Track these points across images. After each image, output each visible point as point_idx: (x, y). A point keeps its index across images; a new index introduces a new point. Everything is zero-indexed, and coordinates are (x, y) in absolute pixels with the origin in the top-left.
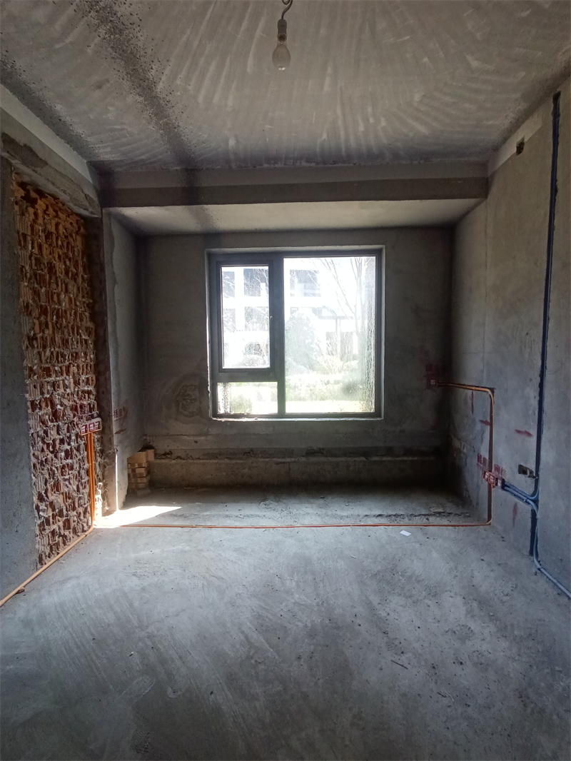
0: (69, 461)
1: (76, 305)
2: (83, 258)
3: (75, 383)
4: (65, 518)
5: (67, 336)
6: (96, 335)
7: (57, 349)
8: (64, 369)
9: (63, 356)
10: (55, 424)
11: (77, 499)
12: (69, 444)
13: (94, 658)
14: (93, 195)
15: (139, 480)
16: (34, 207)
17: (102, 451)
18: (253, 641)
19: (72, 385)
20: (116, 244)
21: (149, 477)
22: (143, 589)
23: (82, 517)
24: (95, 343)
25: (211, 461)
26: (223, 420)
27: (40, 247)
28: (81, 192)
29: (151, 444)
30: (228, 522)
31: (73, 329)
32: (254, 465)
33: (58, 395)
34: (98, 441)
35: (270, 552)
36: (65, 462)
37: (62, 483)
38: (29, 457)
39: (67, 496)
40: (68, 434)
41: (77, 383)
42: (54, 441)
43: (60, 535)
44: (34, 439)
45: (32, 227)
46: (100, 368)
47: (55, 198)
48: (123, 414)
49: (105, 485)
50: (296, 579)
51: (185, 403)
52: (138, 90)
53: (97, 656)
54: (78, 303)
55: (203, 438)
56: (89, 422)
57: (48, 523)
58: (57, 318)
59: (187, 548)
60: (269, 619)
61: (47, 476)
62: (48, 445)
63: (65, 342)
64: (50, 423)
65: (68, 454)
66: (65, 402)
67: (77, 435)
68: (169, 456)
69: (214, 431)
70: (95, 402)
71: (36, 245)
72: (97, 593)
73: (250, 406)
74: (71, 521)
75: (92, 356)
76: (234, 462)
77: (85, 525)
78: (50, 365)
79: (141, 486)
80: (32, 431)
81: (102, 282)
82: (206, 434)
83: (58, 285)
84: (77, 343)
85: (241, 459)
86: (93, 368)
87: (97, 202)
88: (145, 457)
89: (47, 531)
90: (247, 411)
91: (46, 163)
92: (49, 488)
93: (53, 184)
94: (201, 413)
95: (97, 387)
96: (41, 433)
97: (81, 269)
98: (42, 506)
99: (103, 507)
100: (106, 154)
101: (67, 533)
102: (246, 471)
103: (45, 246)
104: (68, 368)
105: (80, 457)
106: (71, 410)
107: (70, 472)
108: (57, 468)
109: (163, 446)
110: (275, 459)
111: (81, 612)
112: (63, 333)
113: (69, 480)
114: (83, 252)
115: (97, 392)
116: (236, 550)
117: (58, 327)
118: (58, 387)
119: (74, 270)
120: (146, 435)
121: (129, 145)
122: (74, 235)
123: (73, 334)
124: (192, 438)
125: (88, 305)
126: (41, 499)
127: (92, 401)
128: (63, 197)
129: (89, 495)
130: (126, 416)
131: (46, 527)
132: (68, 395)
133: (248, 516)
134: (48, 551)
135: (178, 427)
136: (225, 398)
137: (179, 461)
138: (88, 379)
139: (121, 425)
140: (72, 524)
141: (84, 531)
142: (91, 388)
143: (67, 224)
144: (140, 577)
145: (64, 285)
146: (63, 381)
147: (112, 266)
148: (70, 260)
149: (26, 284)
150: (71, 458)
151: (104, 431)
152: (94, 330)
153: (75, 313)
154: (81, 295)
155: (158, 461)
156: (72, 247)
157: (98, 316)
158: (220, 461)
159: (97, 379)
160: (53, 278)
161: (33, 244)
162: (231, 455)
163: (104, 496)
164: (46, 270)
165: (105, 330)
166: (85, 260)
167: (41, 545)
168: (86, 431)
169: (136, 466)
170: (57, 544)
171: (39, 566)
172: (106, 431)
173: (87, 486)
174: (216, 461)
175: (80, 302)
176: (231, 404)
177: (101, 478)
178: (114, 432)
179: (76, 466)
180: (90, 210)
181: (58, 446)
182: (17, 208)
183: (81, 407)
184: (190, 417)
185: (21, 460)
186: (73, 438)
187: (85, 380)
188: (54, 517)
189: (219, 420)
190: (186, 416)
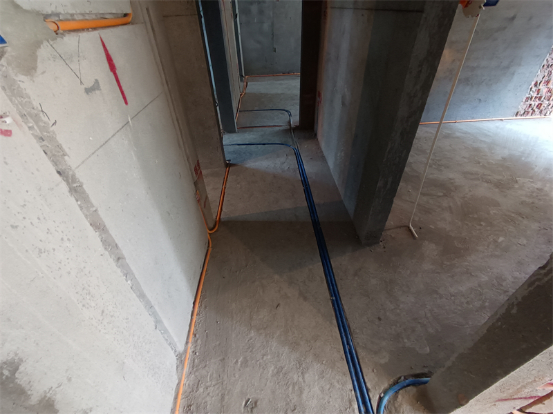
4: (540, 102)
23: (550, 107)
38: (544, 60)
39: (550, 91)
43: (532, 109)
61: (546, 74)
74: (543, 106)
77: (548, 112)
89: (528, 103)
92: (543, 81)
98: (534, 89)
101: (536, 110)
126: (536, 85)
131: (529, 100)
134: (522, 112)
141: (545, 115)
167: (521, 109)
170: (528, 113)
171: (514, 116)
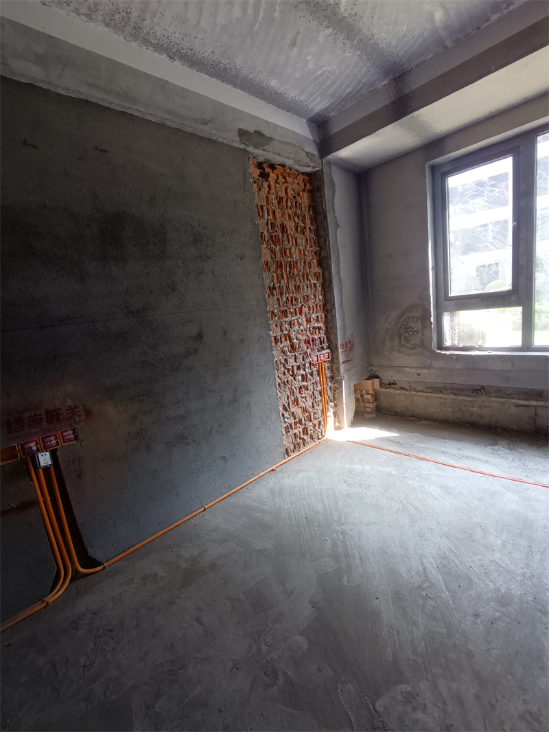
0: (305, 383)
1: (305, 255)
2: (309, 211)
3: (307, 321)
4: (303, 426)
5: (298, 283)
6: (323, 279)
7: (291, 295)
8: (297, 310)
9: (296, 300)
10: (293, 354)
11: (312, 414)
12: (304, 370)
13: (303, 531)
14: (313, 150)
15: (367, 405)
16: (267, 181)
17: (332, 378)
18: (430, 576)
19: (305, 323)
20: (337, 189)
21: (375, 403)
22: (348, 495)
23: (317, 428)
24: (323, 285)
25: (435, 395)
26: (448, 353)
27: (274, 213)
28: (302, 152)
29: (377, 374)
30: (443, 459)
31: (303, 276)
32: (486, 404)
33: (294, 331)
34: (328, 368)
35: (480, 500)
36: (301, 384)
37: (300, 399)
38: (275, 378)
39: (305, 410)
40: (303, 363)
41: (308, 321)
42: (292, 367)
43: (300, 438)
44: (278, 365)
45: (267, 198)
46: (327, 308)
47: (283, 166)
48: (349, 346)
49: (336, 406)
50: (503, 538)
51: (407, 335)
52: (325, 23)
53: (305, 530)
54: (307, 253)
55: (426, 371)
56: (320, 353)
57: (292, 428)
58: (290, 269)
59: (394, 472)
60: (454, 563)
61: (289, 394)
62: (288, 370)
63: (297, 288)
64: (288, 353)
65: (304, 378)
66: (300, 337)
67: (310, 363)
68: (393, 386)
69: (437, 364)
70: (325, 336)
71: (270, 211)
72: (316, 487)
73: (483, 338)
74: (309, 430)
75: (320, 297)
76: (461, 398)
77: (320, 434)
78: (286, 308)
79: (368, 410)
80: (276, 359)
81: (326, 229)
82: (429, 367)
83: (289, 241)
84: (307, 287)
85: (469, 396)
86: (322, 307)
87: (318, 155)
88: (371, 385)
89: (291, 433)
90: (480, 343)
91: (271, 139)
92: (291, 403)
93: (279, 155)
94: (424, 345)
95: (326, 323)
96: (283, 361)
97: (308, 222)
98: (286, 415)
99: (335, 423)
100: (318, 105)
101: (305, 437)
102: (475, 409)
103: (278, 211)
104: (301, 309)
105: (314, 381)
106: (305, 343)
107: (306, 392)
108: (295, 388)
109: (388, 376)
110: (514, 401)
111: (303, 496)
112: (295, 281)
113: (306, 397)
114: (309, 206)
115: (327, 328)
116: (443, 487)
117: (291, 277)
118: (294, 325)
119: (302, 225)
120: (372, 365)
121: (334, 84)
122: (301, 193)
123: (304, 280)
124: (414, 370)
125: (315, 253)
126: (285, 409)
127: (322, 335)
128: (289, 163)
129: (323, 412)
130: (352, 347)
131: (290, 430)
132: (302, 331)
133: (467, 457)
134: (292, 447)
135: (401, 359)
136: (452, 329)
137: (402, 391)
138: (317, 317)
139: (347, 356)
140: (309, 432)
141: (319, 439)
142: (321, 325)
143: (295, 185)
144: (348, 485)
145: (294, 240)
146: (297, 320)
147: (334, 211)
148: (298, 217)
149: (265, 246)
150: (307, 381)
151: (333, 360)
152: (321, 274)
153: (305, 262)
154: (309, 246)
155: (384, 390)
156: (300, 204)
157: (323, 261)
158: (444, 396)
159: (326, 317)
160: (285, 236)
161: (268, 211)
162: (457, 390)
163: (335, 414)
164: (280, 230)
165: (330, 273)
166: (311, 213)
167: (288, 442)
168: (318, 361)
169: (364, 392)
170: (299, 444)
171: (286, 456)
172: (335, 360)
173: (321, 404)
174: (440, 395)
175: (308, 252)
176: (459, 336)
177: (332, 399)
178: (341, 362)
179: (311, 387)
180: (312, 165)
181: (295, 371)
182: (255, 186)
183: (313, 340)
184: (413, 349)
185: (270, 379)
186: (307, 365)
187: (316, 318)
188: (295, 424)
189: (444, 352)
190: (409, 348)
